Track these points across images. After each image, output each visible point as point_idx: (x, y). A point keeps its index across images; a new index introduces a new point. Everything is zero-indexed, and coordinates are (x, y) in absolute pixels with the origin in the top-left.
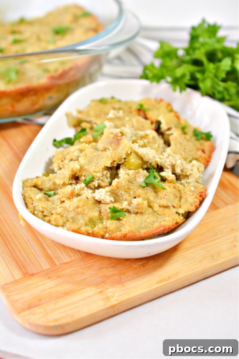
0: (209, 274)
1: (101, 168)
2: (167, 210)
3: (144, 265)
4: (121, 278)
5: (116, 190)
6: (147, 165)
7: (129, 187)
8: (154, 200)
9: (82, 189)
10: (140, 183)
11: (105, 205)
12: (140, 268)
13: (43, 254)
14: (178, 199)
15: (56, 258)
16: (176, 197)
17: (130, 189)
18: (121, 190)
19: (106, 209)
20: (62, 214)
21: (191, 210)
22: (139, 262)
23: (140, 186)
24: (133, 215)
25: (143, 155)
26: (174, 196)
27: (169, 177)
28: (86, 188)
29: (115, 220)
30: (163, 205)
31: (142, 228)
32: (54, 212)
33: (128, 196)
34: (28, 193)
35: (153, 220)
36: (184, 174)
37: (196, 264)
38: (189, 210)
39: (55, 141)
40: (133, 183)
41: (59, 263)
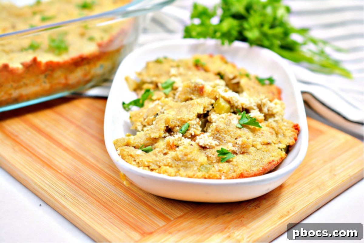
0: (321, 205)
1: (194, 115)
2: (269, 146)
3: (258, 205)
4: (241, 221)
5: (216, 134)
6: (233, 109)
7: (228, 130)
8: (255, 139)
9: (179, 139)
10: (235, 125)
11: (210, 149)
12: (255, 209)
13: (153, 213)
14: (274, 135)
15: (167, 214)
16: (272, 134)
17: (229, 131)
18: (222, 133)
19: (213, 153)
20: (170, 164)
21: (291, 144)
22: (252, 204)
23: (237, 127)
24: (241, 156)
25: (230, 98)
26: (271, 133)
27: (259, 116)
28: (183, 138)
29: (225, 162)
30: (264, 143)
31: (253, 166)
32: (161, 164)
33: (230, 138)
34: (125, 151)
35: (260, 157)
36: (270, 112)
37: (307, 197)
38: (289, 144)
39: (124, 103)
40: (229, 126)
41: (174, 218)
